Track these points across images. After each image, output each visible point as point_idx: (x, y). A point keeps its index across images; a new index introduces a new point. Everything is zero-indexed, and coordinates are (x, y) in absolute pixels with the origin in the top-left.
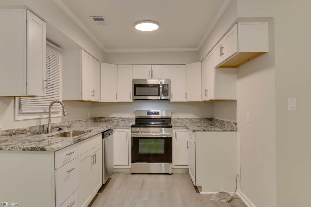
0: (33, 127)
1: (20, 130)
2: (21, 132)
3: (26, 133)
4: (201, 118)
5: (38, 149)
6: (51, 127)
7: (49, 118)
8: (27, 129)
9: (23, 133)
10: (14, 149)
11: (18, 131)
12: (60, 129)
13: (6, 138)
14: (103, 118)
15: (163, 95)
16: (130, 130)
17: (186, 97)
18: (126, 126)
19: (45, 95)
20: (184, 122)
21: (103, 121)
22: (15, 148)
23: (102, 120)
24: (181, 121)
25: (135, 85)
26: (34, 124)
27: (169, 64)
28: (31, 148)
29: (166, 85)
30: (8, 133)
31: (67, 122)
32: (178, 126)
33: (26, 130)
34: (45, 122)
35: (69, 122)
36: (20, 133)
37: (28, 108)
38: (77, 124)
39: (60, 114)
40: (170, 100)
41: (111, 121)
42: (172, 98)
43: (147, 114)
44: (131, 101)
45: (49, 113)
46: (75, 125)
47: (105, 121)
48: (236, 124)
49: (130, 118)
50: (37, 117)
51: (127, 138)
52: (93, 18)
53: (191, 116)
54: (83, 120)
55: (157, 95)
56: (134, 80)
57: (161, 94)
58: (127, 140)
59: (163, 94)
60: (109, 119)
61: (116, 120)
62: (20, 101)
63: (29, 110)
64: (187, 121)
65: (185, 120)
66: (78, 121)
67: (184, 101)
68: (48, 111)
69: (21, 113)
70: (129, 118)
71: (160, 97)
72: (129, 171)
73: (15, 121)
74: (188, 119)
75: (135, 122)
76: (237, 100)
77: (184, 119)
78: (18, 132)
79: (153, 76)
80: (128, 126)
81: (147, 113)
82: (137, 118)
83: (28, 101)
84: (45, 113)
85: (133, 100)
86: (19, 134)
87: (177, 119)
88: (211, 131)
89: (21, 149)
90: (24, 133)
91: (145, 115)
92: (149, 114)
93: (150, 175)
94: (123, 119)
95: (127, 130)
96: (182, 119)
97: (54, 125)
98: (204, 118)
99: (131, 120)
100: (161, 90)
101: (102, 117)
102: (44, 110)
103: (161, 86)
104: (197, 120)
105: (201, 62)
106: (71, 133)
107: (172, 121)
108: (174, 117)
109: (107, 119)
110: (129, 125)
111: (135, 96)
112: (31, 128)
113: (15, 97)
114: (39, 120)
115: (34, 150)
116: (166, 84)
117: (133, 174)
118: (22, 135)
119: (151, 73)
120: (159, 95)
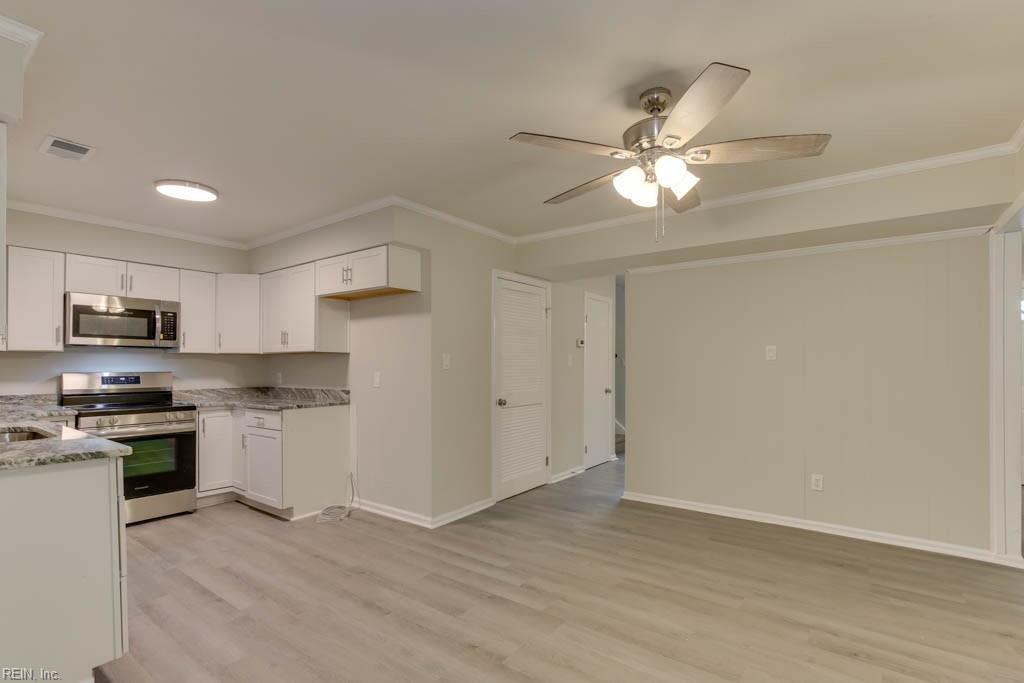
5: (84, 457)
10: (7, 466)
15: (162, 338)
17: (220, 344)
22: (10, 464)
25: (75, 306)
27: (177, 267)
28: (62, 458)
29: (171, 315)
40: (177, 348)
43: (103, 383)
44: (59, 348)
48: (348, 393)
49: (39, 396)
52: (55, 141)
55: (146, 335)
57: (157, 334)
59: (162, 335)
70: (33, 396)
71: (153, 342)
74: (214, 390)
76: (348, 354)
79: (131, 288)
81: (102, 380)
87: (187, 392)
88: (310, 406)
89: (33, 463)
92: (107, 384)
98: (248, 388)
103: (158, 316)
105: (258, 276)
107: (174, 398)
108: (179, 387)
115: (73, 460)
116: (170, 313)
119: (127, 281)
120: (151, 337)
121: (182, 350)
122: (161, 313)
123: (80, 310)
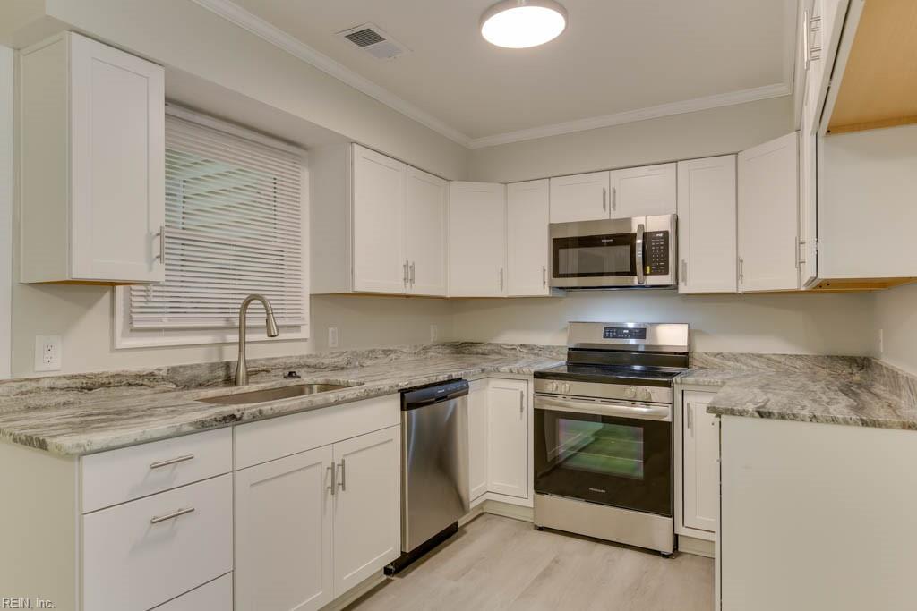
0: (181, 367)
1: (126, 376)
2: (130, 381)
3: (156, 383)
4: (816, 357)
6: (247, 368)
7: (242, 344)
8: (156, 372)
9: (142, 385)
11: (117, 379)
12: (291, 375)
13: (71, 396)
14: (477, 343)
15: (648, 272)
16: (531, 385)
17: (739, 276)
18: (519, 373)
20: (745, 367)
21: (477, 354)
23: (474, 349)
24: (731, 363)
25: (554, 240)
27: (671, 159)
29: (661, 235)
30: (78, 383)
31: (332, 353)
32: (697, 384)
33: (152, 374)
34: (231, 355)
35: (340, 356)
36: (130, 385)
37: (160, 315)
38: (377, 361)
39: (305, 332)
40: (675, 287)
41: (499, 354)
42: (684, 280)
44: (546, 292)
45: (242, 329)
46: (369, 362)
47: (483, 354)
49: (553, 347)
50: (206, 339)
51: (522, 411)
52: (348, 37)
53: (773, 346)
54: (405, 350)
55: (626, 270)
56: (553, 227)
57: (639, 267)
58: (521, 418)
59: (648, 268)
60: (493, 348)
61: (513, 352)
63: (165, 320)
64: (755, 364)
65: (749, 360)
66: (381, 352)
67: (732, 289)
68: (237, 324)
69: (134, 329)
70: (548, 347)
71: (636, 278)
72: (529, 516)
73: (114, 350)
74: (761, 356)
75: (564, 362)
77: (743, 359)
78: (121, 382)
80: (524, 374)
81: (605, 332)
82: (574, 349)
83: (154, 296)
84: (229, 328)
85: (552, 288)
86: (125, 385)
90: (146, 382)
91: (598, 339)
92: (609, 337)
93: (594, 543)
94: (531, 348)
95: (522, 386)
96: (735, 358)
97: (276, 361)
99: (554, 354)
100: (638, 253)
101: (478, 341)
102: (228, 319)
103: (639, 241)
104: (799, 364)
105: (795, 133)
106: (315, 387)
107: (693, 362)
108: (701, 347)
109: (489, 348)
110: (526, 370)
111: (554, 277)
112: (173, 370)
113: (112, 285)
114: (215, 349)
116: (660, 232)
117: (541, 529)
118: (134, 390)
119: (610, 198)
120: (633, 272)
121: (683, 289)
122: (645, 235)
123: (559, 244)
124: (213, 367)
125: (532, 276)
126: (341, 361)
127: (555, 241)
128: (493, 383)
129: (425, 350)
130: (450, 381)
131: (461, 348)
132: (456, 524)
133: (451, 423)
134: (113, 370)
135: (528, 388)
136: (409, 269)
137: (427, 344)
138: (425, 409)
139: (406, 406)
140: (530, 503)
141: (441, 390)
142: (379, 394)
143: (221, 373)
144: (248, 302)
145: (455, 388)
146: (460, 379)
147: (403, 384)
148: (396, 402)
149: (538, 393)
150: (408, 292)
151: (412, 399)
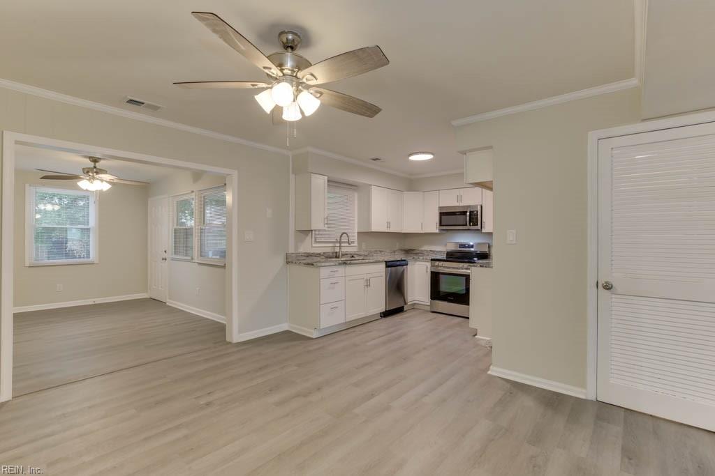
0: (326, 252)
1: (315, 254)
6: (341, 254)
7: (340, 247)
8: (321, 253)
11: (313, 254)
12: (352, 257)
13: (304, 258)
15: (471, 225)
18: (426, 259)
19: (326, 229)
23: (415, 252)
26: (329, 250)
30: (306, 255)
31: (364, 251)
34: (337, 250)
36: (316, 256)
37: (322, 238)
38: (378, 254)
39: (356, 244)
40: (481, 230)
41: (421, 253)
42: (484, 228)
44: (437, 231)
45: (340, 242)
47: (416, 254)
50: (331, 245)
51: (427, 272)
56: (440, 208)
57: (468, 223)
59: (472, 223)
60: (419, 251)
61: (427, 253)
62: (315, 234)
63: (324, 239)
66: (379, 252)
69: (316, 242)
71: (468, 227)
72: (428, 308)
75: (445, 256)
79: (461, 202)
80: (428, 260)
81: (459, 246)
82: (449, 252)
84: (337, 242)
85: (440, 230)
86: (314, 256)
90: (319, 256)
92: (461, 248)
93: (449, 316)
94: (434, 252)
95: (427, 264)
97: (349, 253)
99: (442, 253)
100: (468, 218)
102: (336, 239)
103: (468, 214)
110: (429, 258)
111: (440, 226)
112: (324, 253)
114: (333, 248)
116: (475, 211)
117: (433, 312)
119: (459, 198)
120: (466, 225)
121: (483, 231)
122: (470, 212)
123: (442, 214)
124: (333, 253)
125: (432, 226)
126: (366, 253)
127: (440, 213)
128: (418, 263)
129: (394, 252)
130: (402, 260)
131: (408, 252)
132: (403, 307)
133: (403, 273)
134: (312, 252)
135: (429, 264)
136: (389, 223)
137: (395, 249)
138: (393, 268)
139: (387, 266)
140: (429, 304)
141: (398, 263)
142: (379, 262)
143: (335, 254)
144: (342, 234)
145: (403, 263)
146: (404, 260)
147: (386, 260)
148: (384, 265)
149: (432, 266)
150: (388, 231)
151: (389, 265)
